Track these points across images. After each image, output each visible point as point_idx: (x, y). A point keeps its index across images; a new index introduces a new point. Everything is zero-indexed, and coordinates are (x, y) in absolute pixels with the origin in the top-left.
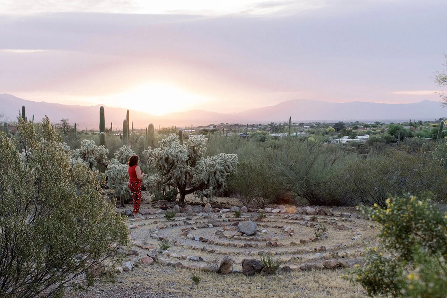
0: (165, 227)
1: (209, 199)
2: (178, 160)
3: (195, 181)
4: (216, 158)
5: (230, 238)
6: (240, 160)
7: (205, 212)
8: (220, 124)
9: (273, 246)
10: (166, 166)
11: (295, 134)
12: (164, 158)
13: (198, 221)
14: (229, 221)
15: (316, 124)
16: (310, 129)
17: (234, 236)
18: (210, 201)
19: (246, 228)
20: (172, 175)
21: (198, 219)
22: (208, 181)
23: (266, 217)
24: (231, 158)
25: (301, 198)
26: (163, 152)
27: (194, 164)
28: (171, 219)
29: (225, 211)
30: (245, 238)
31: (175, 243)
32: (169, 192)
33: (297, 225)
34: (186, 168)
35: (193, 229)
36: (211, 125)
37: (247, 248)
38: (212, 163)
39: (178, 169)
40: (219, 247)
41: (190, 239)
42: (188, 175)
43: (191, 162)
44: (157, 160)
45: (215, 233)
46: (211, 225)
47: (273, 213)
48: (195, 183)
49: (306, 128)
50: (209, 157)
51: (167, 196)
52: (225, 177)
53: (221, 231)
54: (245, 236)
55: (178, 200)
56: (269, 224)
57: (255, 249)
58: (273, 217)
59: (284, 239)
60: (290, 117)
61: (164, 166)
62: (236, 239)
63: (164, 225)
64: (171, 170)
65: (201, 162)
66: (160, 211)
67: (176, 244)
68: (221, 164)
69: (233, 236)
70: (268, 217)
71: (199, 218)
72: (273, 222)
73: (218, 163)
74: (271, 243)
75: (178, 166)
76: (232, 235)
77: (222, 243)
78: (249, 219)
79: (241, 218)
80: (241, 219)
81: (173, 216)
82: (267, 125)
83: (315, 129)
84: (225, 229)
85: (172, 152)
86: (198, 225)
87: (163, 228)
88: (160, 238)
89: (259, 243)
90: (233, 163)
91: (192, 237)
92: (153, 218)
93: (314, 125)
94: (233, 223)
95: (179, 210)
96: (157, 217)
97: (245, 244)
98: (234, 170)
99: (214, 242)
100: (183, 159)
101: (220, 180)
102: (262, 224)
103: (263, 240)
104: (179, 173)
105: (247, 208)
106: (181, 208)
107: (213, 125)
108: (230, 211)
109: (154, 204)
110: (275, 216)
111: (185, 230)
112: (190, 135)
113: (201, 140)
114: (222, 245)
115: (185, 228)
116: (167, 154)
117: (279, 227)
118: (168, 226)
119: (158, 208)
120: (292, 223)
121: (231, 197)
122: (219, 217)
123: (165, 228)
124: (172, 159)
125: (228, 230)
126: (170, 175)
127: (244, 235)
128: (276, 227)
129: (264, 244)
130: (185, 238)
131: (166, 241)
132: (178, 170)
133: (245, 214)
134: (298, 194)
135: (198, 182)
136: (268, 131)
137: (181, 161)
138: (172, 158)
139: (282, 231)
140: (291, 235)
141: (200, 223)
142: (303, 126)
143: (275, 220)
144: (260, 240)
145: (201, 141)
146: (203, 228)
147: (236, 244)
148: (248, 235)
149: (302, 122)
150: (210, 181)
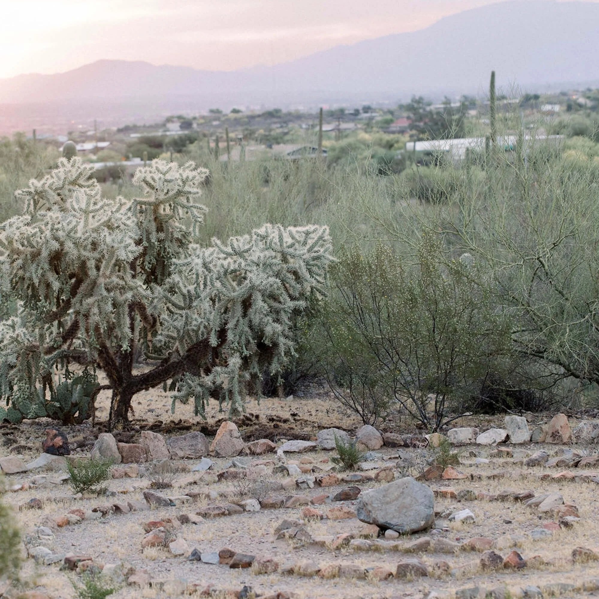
0: (75, 518)
1: (227, 405)
2: (99, 261)
3: (168, 336)
4: (247, 247)
5: (338, 548)
6: (339, 249)
7: (218, 455)
8: (205, 113)
9: (506, 566)
10: (56, 285)
11: (512, 140)
12: (45, 254)
13: (196, 490)
14: (318, 483)
15: (588, 98)
16: (567, 118)
17: (352, 537)
18: (234, 411)
19: (392, 508)
20: (81, 318)
21: (195, 483)
22: (222, 334)
23: (458, 463)
24: (305, 243)
25: (583, 385)
26: (42, 232)
27: (158, 272)
28: (93, 488)
29: (293, 449)
30: (392, 543)
31: (127, 576)
32: (66, 385)
33: (585, 485)
34: (131, 289)
35: (184, 520)
36: (169, 120)
37: (410, 581)
38: (230, 263)
39: (105, 293)
40: (299, 582)
41: (182, 559)
42: (138, 318)
43: (147, 266)
44: (20, 262)
45: (272, 531)
46: (251, 503)
47: (479, 445)
48: (167, 346)
49: (551, 113)
50: (219, 242)
51: (57, 404)
52: (284, 317)
53: (296, 525)
54: (393, 539)
55: (103, 416)
56: (476, 488)
57: (438, 582)
58: (487, 461)
59: (542, 540)
60: (493, 75)
61: (48, 286)
62: (359, 549)
63: (73, 512)
64: (73, 301)
65: (188, 264)
66: (44, 459)
67: (132, 579)
68: (267, 266)
69: (347, 541)
70: (467, 462)
71: (201, 479)
72: (489, 478)
73: (258, 265)
74: (500, 558)
75: (102, 281)
76: (345, 535)
77: (307, 566)
78: (396, 475)
79: (360, 469)
80: (363, 474)
81: (101, 477)
82: (393, 107)
83: (588, 115)
84: (309, 516)
85: (74, 230)
86: (203, 505)
87: (68, 523)
88: (68, 561)
89: (451, 561)
90: (314, 259)
91: (191, 550)
92: (21, 489)
93: (582, 100)
94: (336, 491)
95: (117, 455)
96: (34, 485)
97: (399, 567)
98: (319, 286)
99: (277, 565)
100: (122, 255)
101: (268, 330)
102: (450, 489)
103: (463, 549)
104: (109, 308)
105: (378, 434)
106: (122, 444)
107: (180, 117)
108: (313, 449)
109: (11, 437)
110: (492, 456)
111: (155, 524)
112: (92, 162)
113: (184, 177)
114: (310, 576)
115: (152, 519)
116: (56, 239)
117: (517, 498)
118: (86, 516)
119: (30, 449)
120: (563, 478)
121: (301, 394)
122: (275, 471)
123: (78, 522)
124: (79, 258)
125: (322, 518)
126: (69, 320)
127: (388, 532)
128: (503, 498)
129: (475, 561)
130: (163, 555)
131: (92, 572)
132: (104, 299)
133: (377, 455)
134: (569, 370)
135: (181, 341)
136: (402, 132)
137: (113, 261)
138: (75, 252)
139: (528, 510)
140: (566, 524)
141: (208, 496)
142: (535, 106)
143: (495, 472)
144: (453, 547)
145: (184, 182)
146: (223, 514)
147: (363, 568)
148: (402, 534)
149: (532, 93)
150: (230, 336)
